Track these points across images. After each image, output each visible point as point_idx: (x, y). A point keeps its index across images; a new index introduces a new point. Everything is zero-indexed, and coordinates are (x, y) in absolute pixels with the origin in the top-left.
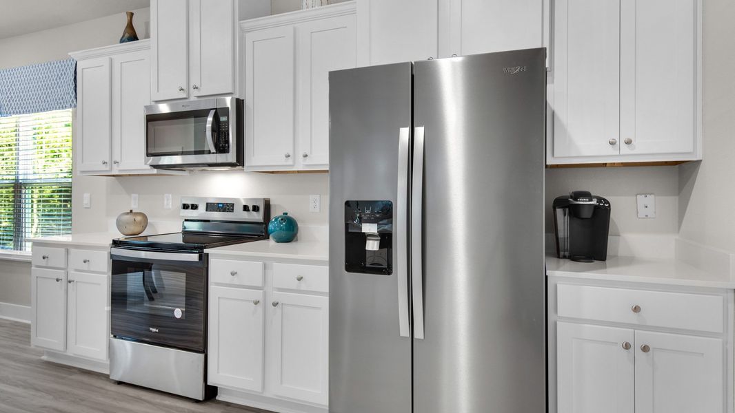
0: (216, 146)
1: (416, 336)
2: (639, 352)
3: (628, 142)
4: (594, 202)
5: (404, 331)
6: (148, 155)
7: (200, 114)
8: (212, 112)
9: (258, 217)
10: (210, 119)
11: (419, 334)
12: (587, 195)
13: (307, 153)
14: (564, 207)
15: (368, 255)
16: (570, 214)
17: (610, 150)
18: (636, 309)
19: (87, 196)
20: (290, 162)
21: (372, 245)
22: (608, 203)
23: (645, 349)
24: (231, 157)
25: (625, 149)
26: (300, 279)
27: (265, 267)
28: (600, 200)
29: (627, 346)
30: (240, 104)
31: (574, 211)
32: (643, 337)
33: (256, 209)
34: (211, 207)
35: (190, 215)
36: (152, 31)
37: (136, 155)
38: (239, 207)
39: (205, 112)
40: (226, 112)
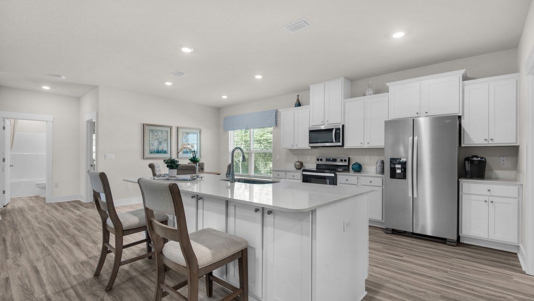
0: (336, 140)
1: (414, 196)
2: (490, 204)
3: (492, 140)
4: (479, 159)
5: (410, 195)
6: (310, 143)
7: (331, 130)
8: (334, 130)
9: (346, 164)
10: (334, 132)
11: (415, 196)
12: (477, 157)
13: (369, 142)
14: (468, 161)
15: (396, 174)
16: (471, 163)
17: (485, 142)
18: (489, 190)
19: (278, 156)
20: (362, 145)
21: (399, 171)
22: (485, 159)
23: (492, 202)
24: (340, 144)
25: (490, 142)
26: (371, 182)
27: (358, 178)
28: (482, 158)
29: (486, 201)
30: (343, 126)
31: (472, 162)
32: (491, 199)
33: (345, 161)
34: (328, 160)
35: (320, 162)
36: (311, 104)
37: (304, 143)
38: (338, 160)
39: (332, 129)
40: (339, 129)
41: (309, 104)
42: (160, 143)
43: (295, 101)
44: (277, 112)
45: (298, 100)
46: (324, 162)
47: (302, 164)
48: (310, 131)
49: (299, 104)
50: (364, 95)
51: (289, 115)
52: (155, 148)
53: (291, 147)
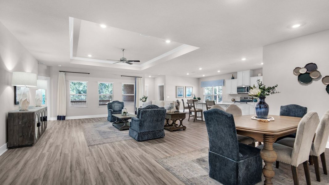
0: (247, 91)
6: (237, 92)
27: (254, 104)
30: (250, 86)
33: (251, 98)
34: (244, 98)
35: (241, 99)
36: (238, 78)
37: (235, 92)
38: (248, 98)
39: (246, 88)
40: (248, 87)
41: (237, 78)
42: (181, 92)
43: (231, 77)
44: (224, 80)
45: (233, 76)
46: (243, 99)
47: (234, 99)
48: (238, 88)
49: (233, 78)
50: (258, 76)
51: (229, 82)
52: (179, 94)
53: (230, 94)
